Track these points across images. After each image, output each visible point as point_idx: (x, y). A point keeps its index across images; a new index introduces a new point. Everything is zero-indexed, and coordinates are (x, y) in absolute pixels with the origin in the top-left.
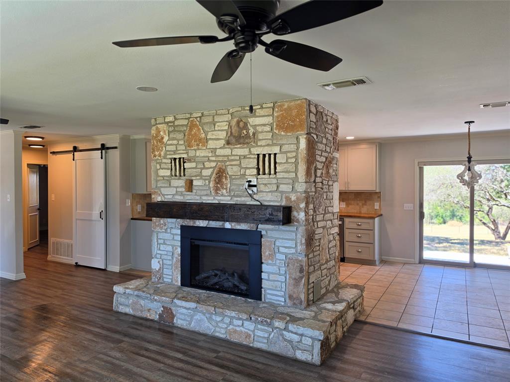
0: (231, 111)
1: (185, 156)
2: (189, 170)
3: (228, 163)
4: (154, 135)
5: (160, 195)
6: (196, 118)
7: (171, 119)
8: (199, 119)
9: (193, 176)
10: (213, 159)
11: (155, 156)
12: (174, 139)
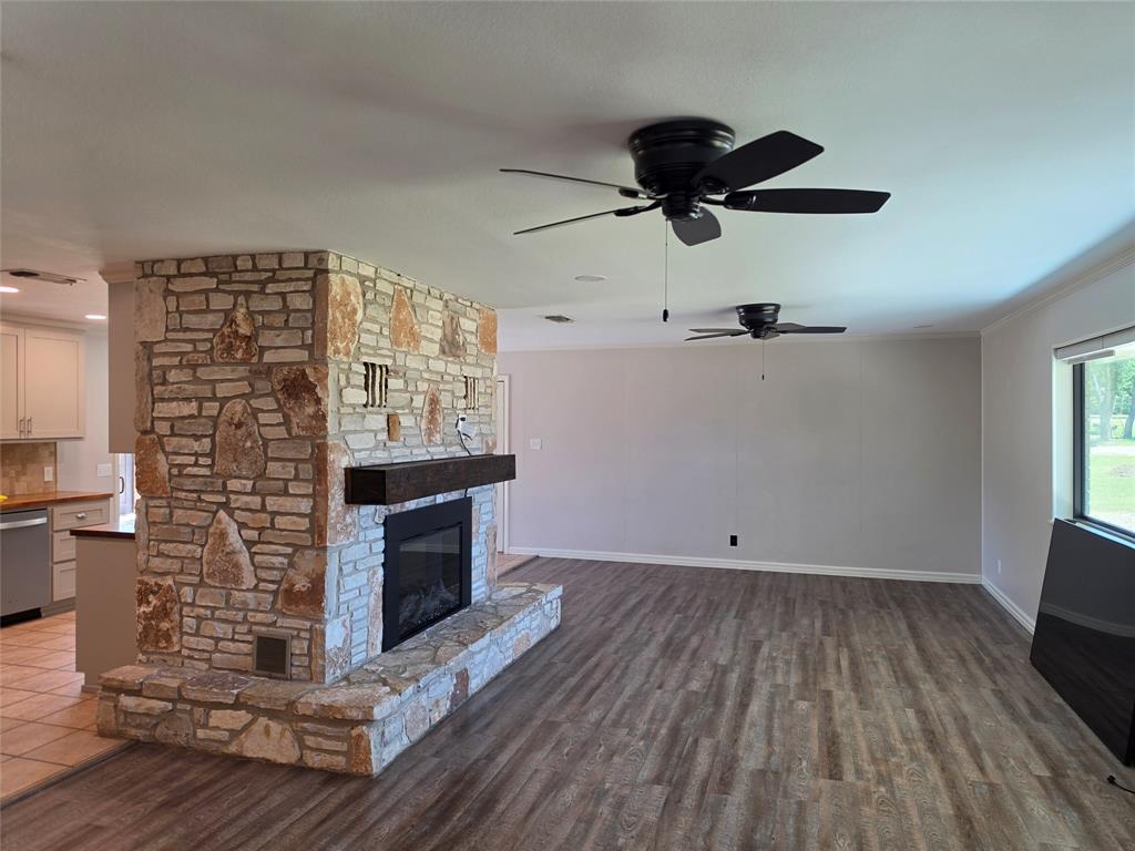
0: (446, 296)
1: (389, 362)
2: (396, 394)
3: (441, 387)
4: (338, 297)
5: (345, 451)
6: (406, 288)
7: (369, 271)
8: (408, 291)
9: (398, 408)
10: (426, 375)
11: (337, 351)
12: (374, 321)
